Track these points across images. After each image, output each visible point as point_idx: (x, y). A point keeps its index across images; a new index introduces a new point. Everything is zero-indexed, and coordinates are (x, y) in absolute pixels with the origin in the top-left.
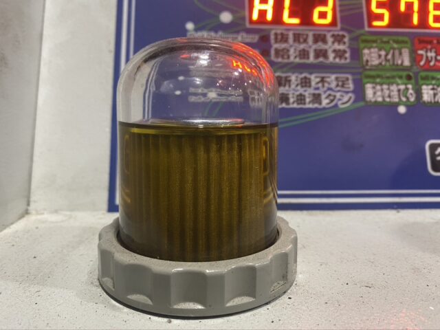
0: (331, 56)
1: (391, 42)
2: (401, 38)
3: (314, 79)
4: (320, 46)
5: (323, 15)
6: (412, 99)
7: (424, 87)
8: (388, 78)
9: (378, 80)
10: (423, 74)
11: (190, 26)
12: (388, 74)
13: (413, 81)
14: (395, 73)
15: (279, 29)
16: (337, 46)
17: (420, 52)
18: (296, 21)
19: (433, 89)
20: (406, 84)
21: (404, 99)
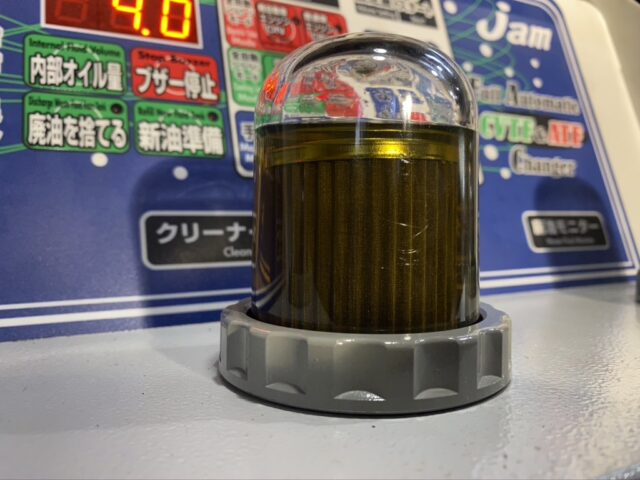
1: (89, 50)
2: (107, 47)
6: (121, 143)
7: (143, 125)
8: (78, 106)
9: (57, 109)
10: (144, 105)
12: (78, 101)
13: (124, 115)
17: (140, 71)
19: (160, 129)
20: (110, 119)
21: (105, 143)
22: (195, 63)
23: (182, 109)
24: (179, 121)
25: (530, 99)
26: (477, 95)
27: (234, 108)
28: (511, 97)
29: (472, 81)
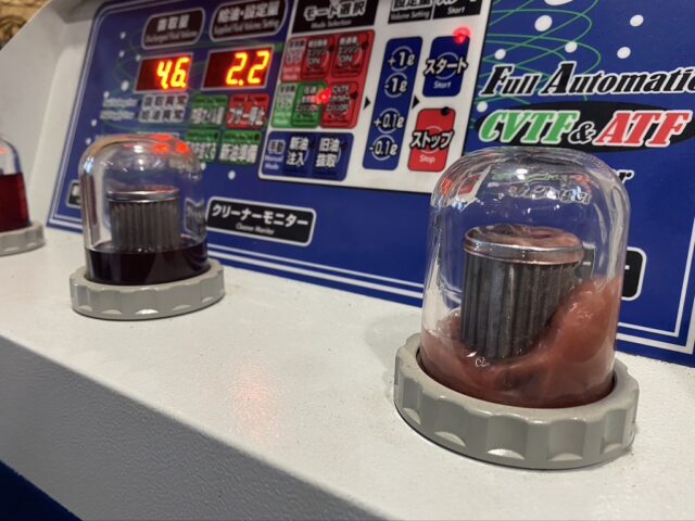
0: (173, 115)
1: (215, 101)
2: (222, 97)
4: (170, 107)
5: (178, 79)
6: (213, 157)
7: (224, 145)
8: (202, 136)
9: (195, 138)
10: (228, 132)
11: (106, 94)
12: (203, 132)
13: (218, 140)
14: (208, 131)
15: (149, 94)
16: (178, 108)
17: (232, 110)
19: (230, 148)
20: (212, 142)
21: (207, 157)
22: (258, 99)
23: (243, 134)
24: (240, 141)
25: (596, 79)
26: (500, 87)
27: (270, 129)
28: (556, 82)
29: (500, 70)
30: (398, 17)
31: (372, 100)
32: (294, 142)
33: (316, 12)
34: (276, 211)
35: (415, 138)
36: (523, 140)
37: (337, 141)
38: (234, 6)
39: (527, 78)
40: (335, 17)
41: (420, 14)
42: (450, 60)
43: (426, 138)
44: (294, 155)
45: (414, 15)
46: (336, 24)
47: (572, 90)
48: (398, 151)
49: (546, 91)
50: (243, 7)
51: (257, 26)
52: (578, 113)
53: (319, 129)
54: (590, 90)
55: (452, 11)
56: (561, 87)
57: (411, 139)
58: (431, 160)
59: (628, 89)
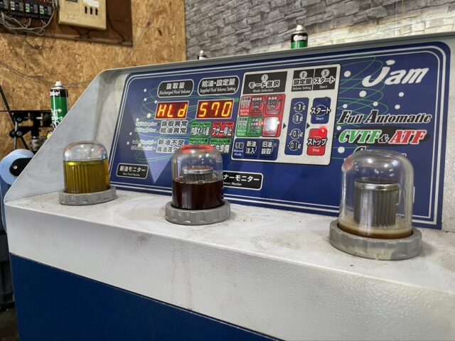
0: (180, 130)
1: (203, 124)
2: (208, 122)
3: (171, 141)
4: (177, 127)
5: (181, 113)
8: (198, 141)
9: (194, 142)
11: (137, 120)
13: (207, 142)
14: (201, 139)
15: (164, 120)
16: (183, 127)
18: (171, 116)
22: (228, 124)
23: (221, 140)
24: (220, 143)
25: (387, 117)
26: (346, 120)
27: (235, 138)
28: (371, 118)
29: (345, 113)
30: (296, 89)
31: (287, 124)
32: (249, 144)
33: (255, 85)
34: (242, 175)
35: (309, 141)
36: (358, 142)
37: (271, 143)
38: (211, 80)
39: (358, 117)
40: (265, 87)
41: (306, 88)
42: (322, 108)
43: (314, 141)
44: (249, 149)
45: (304, 88)
46: (266, 91)
47: (378, 121)
48: (302, 147)
49: (367, 122)
50: (215, 80)
51: (224, 90)
52: (381, 131)
53: (261, 137)
54: (385, 121)
55: (321, 87)
56: (373, 120)
57: (307, 142)
58: (318, 151)
59: (400, 121)
